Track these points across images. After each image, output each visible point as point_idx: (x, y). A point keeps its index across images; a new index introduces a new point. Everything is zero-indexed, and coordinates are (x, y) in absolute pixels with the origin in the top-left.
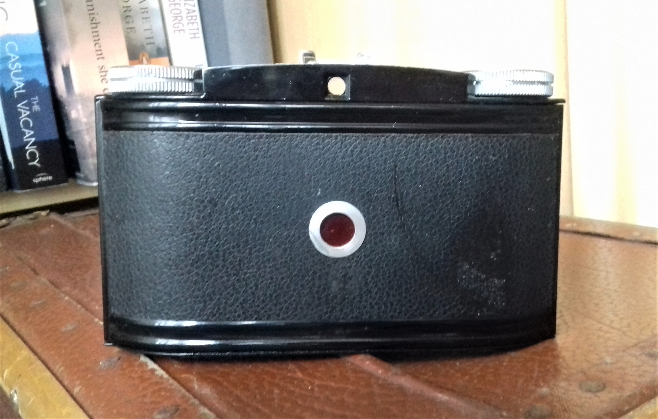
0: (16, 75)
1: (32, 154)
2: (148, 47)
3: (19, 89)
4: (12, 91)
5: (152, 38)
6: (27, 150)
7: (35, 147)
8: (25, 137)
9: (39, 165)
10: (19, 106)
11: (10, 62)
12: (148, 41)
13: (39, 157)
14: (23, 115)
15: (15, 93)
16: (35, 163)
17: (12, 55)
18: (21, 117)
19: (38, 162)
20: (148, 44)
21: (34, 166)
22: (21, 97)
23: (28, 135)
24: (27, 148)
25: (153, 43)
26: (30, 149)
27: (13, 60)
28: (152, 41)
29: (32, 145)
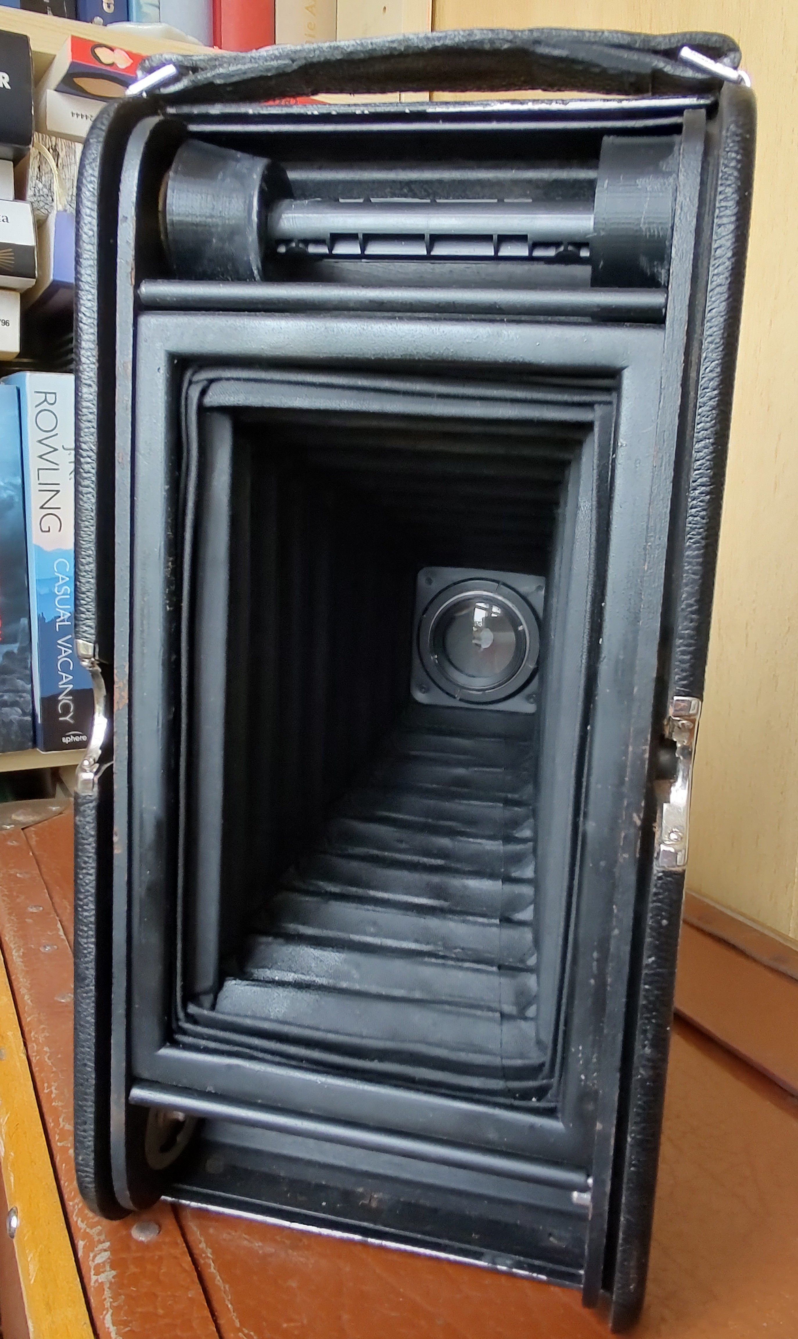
0: (62, 602)
1: (66, 708)
3: (63, 621)
4: (54, 621)
6: (60, 701)
7: (71, 698)
8: (60, 683)
9: (72, 721)
10: (59, 642)
11: (57, 585)
13: (75, 710)
14: (64, 655)
15: (57, 624)
16: (67, 718)
17: (60, 576)
18: (59, 657)
19: (71, 718)
21: (66, 722)
22: (64, 631)
23: (64, 681)
24: (60, 698)
26: (64, 699)
27: (61, 582)
29: (67, 695)
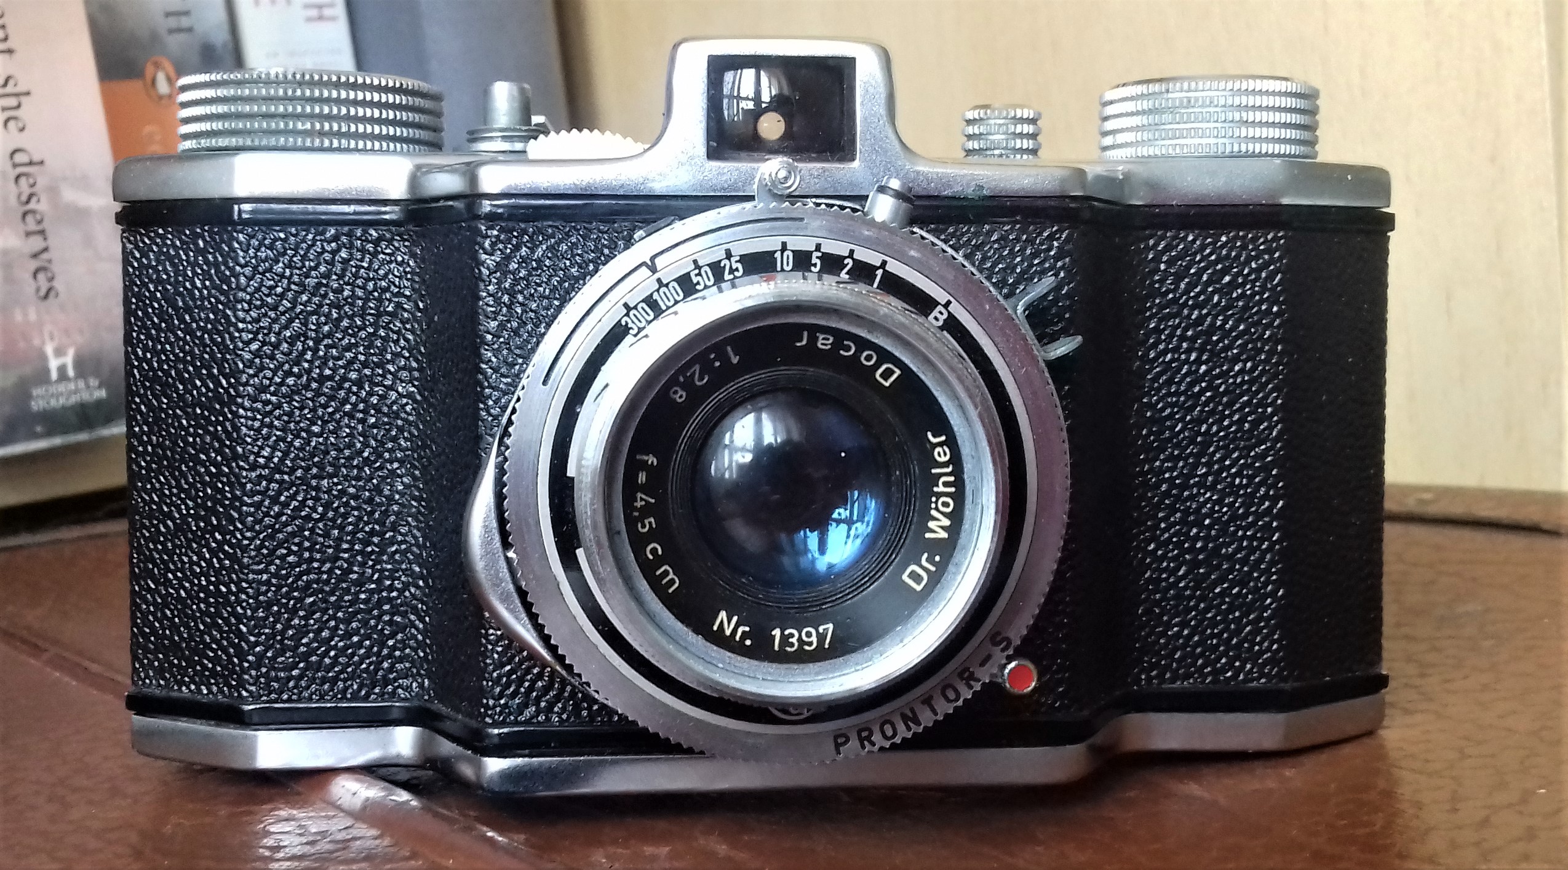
2: (174, 42)
5: (186, 13)
12: (172, 22)
20: (171, 31)
25: (190, 30)
28: (185, 22)
